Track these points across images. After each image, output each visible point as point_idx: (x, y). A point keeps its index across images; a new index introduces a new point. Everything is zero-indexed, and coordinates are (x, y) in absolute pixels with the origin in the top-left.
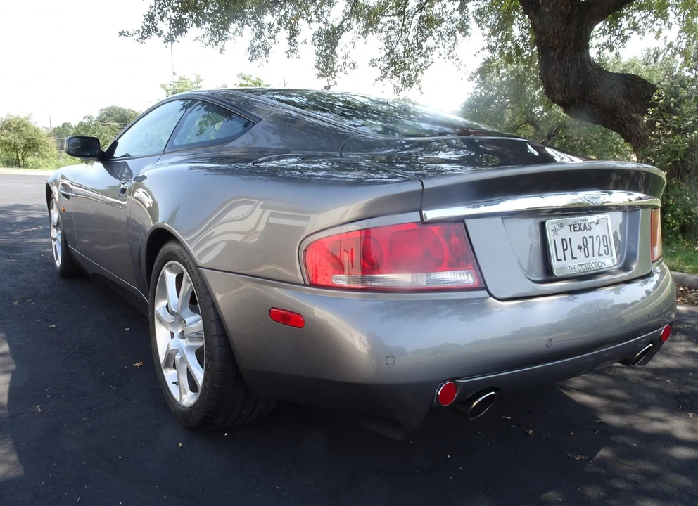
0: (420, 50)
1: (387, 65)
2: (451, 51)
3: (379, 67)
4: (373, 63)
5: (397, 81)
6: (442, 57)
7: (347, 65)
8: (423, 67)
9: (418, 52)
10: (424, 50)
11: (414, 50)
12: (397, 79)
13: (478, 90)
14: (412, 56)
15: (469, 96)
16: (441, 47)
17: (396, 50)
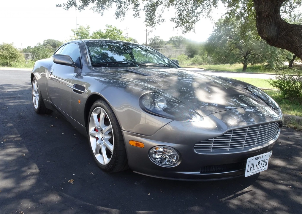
0: (194, 14)
1: (178, 21)
2: (208, 14)
3: (175, 21)
4: (172, 20)
5: (183, 28)
6: (204, 17)
7: (160, 20)
8: (195, 21)
9: (193, 14)
10: (196, 14)
11: (191, 13)
12: (184, 27)
13: (215, 33)
14: (190, 16)
15: (211, 35)
16: (204, 12)
17: (182, 14)
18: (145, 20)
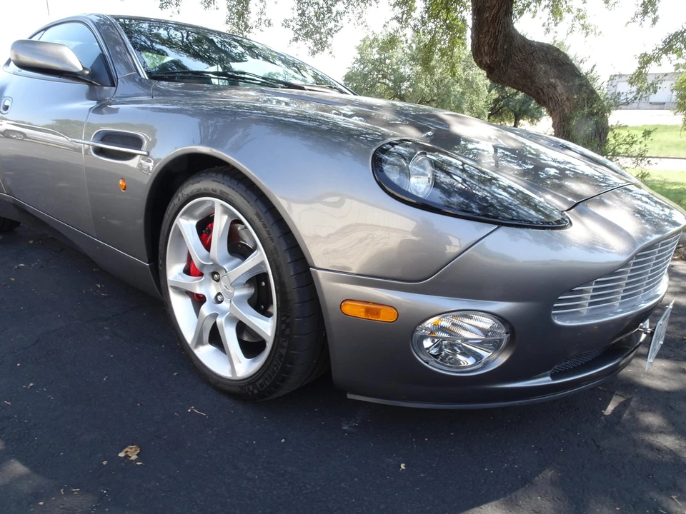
0: (330, 14)
1: (299, 27)
2: (360, 17)
3: (292, 27)
4: (286, 24)
5: (310, 43)
6: (352, 22)
7: (263, 21)
8: (333, 31)
9: (328, 15)
10: (334, 14)
11: (323, 14)
12: (312, 41)
13: (356, 65)
14: (322, 20)
15: (348, 70)
16: (351, 12)
17: (307, 12)
18: (225, 19)
